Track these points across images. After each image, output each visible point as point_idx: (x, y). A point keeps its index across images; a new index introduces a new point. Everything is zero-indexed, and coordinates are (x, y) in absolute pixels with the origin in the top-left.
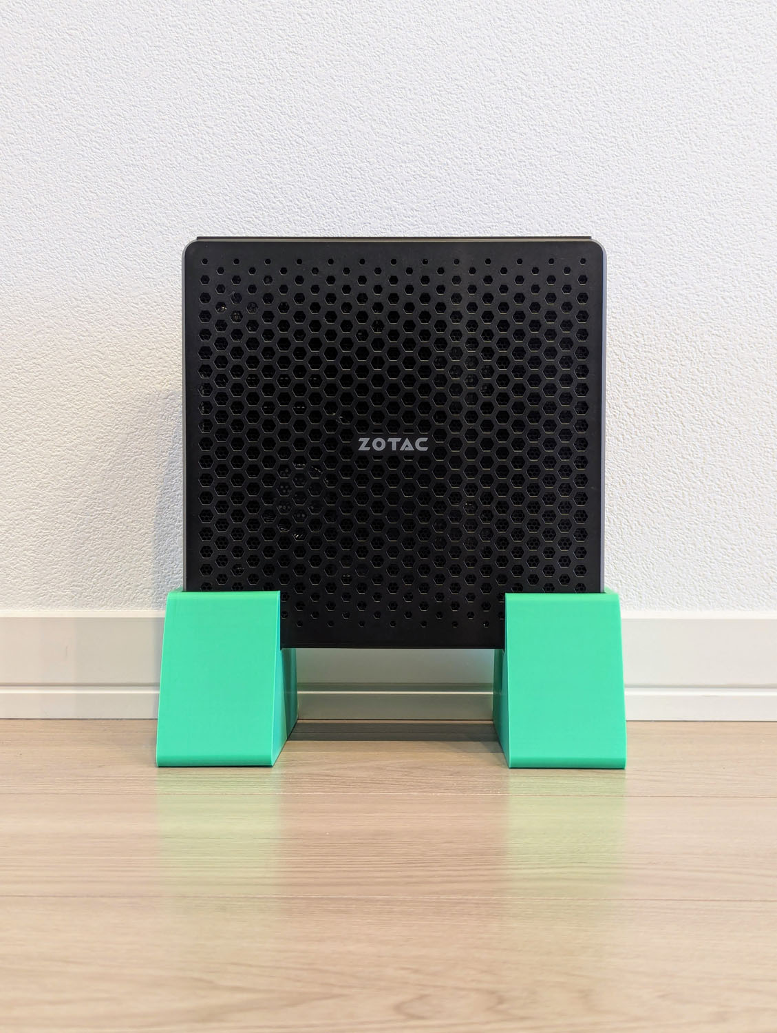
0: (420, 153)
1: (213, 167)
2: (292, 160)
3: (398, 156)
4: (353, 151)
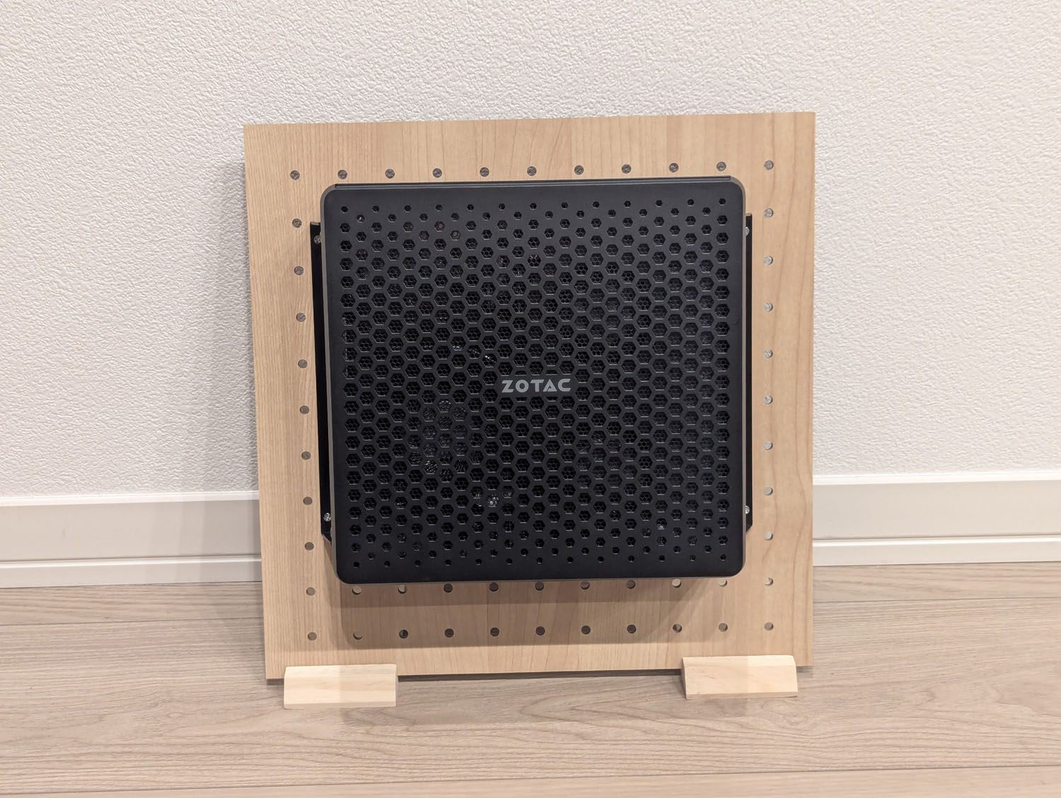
0: (365, 67)
1: (149, 85)
2: (231, 77)
3: (342, 70)
4: (294, 67)
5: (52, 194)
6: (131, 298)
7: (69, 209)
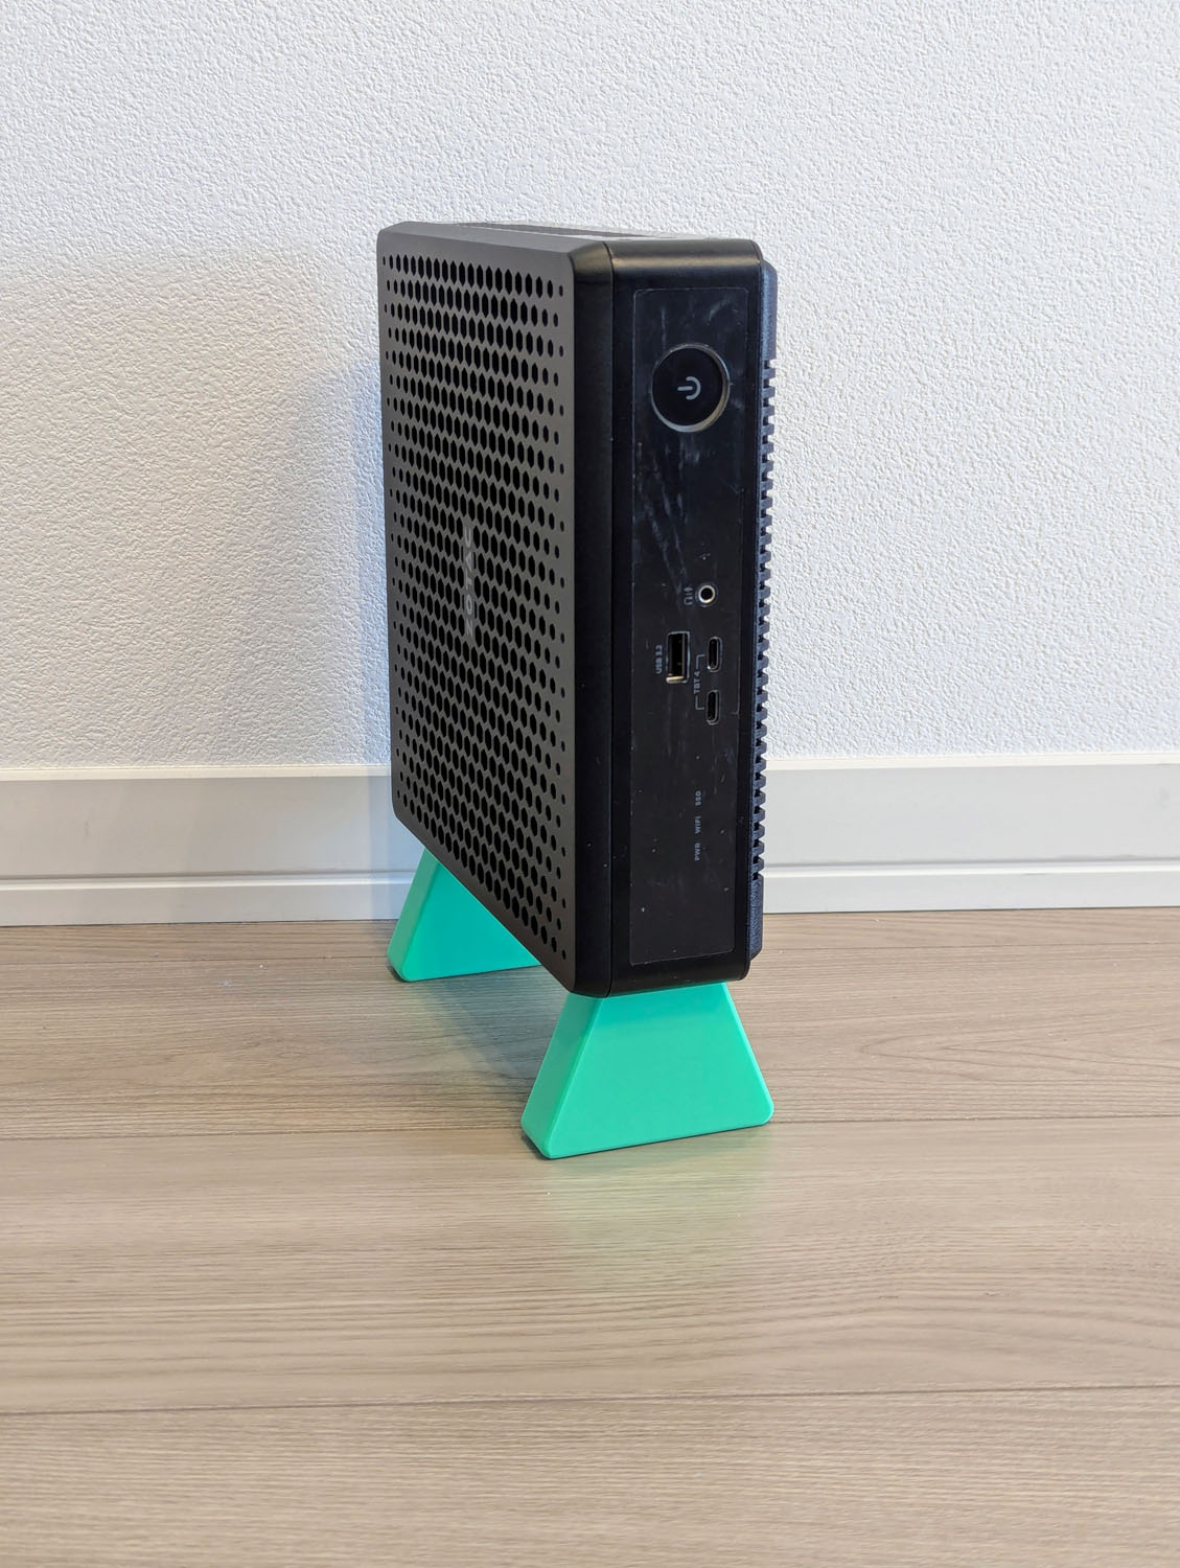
5: (115, 251)
6: (222, 427)
7: (138, 275)
